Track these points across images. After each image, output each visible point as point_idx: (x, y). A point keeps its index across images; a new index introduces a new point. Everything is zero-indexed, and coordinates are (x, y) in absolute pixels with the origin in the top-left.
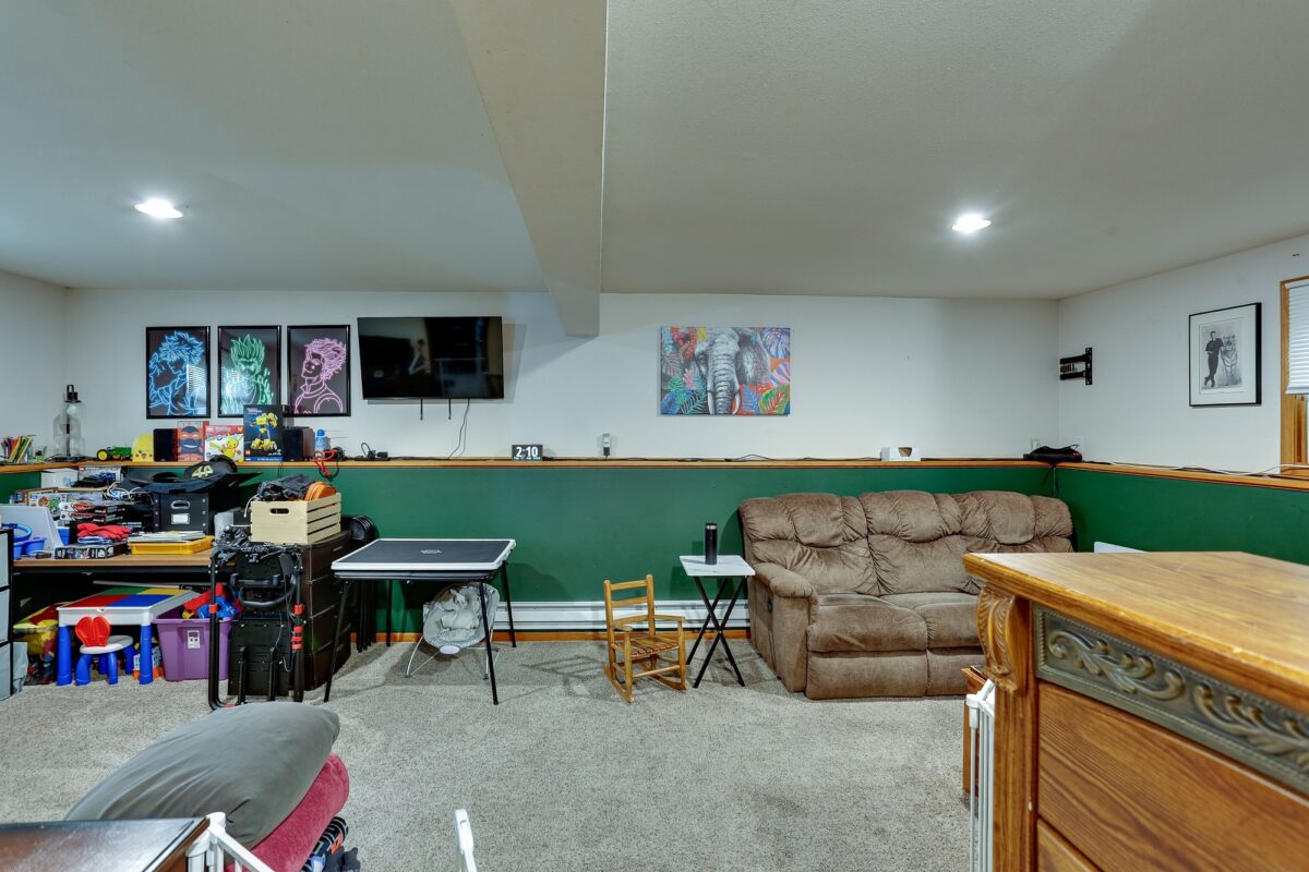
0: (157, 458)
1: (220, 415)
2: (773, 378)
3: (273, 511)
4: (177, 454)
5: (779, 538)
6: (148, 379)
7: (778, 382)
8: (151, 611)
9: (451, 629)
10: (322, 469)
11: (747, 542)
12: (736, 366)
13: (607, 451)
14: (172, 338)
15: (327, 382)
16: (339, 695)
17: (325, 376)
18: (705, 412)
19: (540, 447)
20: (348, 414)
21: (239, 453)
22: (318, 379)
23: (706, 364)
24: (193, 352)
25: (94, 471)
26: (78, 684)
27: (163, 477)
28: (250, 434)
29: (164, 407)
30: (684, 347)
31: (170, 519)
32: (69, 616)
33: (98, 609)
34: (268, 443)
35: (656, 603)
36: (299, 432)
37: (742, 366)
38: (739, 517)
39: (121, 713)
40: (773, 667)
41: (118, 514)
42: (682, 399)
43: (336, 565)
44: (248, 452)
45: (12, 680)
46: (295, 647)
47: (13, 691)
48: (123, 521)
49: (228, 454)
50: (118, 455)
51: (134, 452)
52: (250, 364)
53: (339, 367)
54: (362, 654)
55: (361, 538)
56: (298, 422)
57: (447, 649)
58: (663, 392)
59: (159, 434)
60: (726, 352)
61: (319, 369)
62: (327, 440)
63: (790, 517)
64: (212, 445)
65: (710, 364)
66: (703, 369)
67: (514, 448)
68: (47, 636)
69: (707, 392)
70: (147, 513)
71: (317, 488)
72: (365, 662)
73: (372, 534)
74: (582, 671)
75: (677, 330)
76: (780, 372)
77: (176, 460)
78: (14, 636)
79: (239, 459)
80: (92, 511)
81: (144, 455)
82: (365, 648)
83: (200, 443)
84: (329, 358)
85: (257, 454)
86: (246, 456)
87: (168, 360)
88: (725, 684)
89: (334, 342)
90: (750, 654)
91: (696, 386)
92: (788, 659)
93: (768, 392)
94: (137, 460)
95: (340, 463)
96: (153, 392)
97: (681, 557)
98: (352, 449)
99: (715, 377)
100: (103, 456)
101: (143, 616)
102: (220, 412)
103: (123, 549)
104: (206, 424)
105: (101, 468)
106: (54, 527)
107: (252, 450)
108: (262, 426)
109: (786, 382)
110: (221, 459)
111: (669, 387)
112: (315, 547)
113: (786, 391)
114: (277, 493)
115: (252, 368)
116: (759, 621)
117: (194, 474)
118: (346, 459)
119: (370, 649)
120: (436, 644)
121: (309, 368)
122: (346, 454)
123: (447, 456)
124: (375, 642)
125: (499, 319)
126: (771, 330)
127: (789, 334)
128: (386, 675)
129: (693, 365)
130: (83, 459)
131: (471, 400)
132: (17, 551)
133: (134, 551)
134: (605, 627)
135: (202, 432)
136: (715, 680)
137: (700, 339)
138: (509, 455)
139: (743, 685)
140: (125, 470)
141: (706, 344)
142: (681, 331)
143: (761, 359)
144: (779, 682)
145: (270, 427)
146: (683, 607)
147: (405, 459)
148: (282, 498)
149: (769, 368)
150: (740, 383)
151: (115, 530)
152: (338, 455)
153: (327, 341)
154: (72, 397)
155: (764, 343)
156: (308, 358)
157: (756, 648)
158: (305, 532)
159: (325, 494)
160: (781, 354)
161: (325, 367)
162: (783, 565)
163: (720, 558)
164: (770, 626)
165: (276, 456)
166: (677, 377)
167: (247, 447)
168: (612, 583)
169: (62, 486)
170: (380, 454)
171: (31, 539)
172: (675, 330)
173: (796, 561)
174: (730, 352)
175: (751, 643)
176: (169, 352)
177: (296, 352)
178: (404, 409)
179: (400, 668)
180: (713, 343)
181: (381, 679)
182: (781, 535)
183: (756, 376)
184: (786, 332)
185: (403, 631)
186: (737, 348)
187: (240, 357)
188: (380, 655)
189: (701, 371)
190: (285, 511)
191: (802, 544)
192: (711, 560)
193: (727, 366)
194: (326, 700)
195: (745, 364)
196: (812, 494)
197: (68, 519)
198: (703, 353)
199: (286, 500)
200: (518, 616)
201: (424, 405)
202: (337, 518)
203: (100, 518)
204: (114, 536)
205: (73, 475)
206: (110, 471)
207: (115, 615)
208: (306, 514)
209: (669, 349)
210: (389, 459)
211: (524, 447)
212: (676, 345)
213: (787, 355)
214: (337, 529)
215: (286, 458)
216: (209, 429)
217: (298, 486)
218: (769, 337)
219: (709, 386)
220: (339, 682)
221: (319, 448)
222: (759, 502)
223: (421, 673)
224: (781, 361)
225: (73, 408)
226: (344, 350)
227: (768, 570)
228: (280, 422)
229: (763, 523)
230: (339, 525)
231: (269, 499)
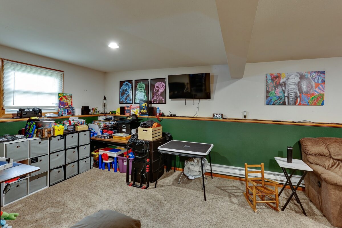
0: (121, 114)
1: (135, 103)
2: (316, 91)
3: (144, 130)
4: (125, 113)
5: (320, 155)
6: (120, 94)
8: (116, 153)
9: (192, 171)
10: (158, 119)
11: (303, 154)
12: (298, 87)
13: (245, 117)
14: (125, 84)
15: (160, 94)
16: (159, 186)
17: (160, 93)
18: (284, 104)
19: (222, 115)
20: (165, 103)
21: (138, 113)
22: (158, 93)
23: (285, 86)
24: (129, 87)
25: (108, 117)
26: (103, 169)
27: (122, 119)
28: (141, 108)
29: (123, 101)
30: (275, 81)
31: (122, 130)
32: (101, 152)
33: (106, 151)
34: (145, 111)
35: (265, 171)
36: (153, 108)
37: (301, 86)
38: (300, 144)
39: (108, 180)
40: (321, 210)
41: (112, 128)
42: (274, 99)
43: (159, 148)
44: (140, 113)
45: (90, 166)
46: (147, 171)
47: (91, 168)
48: (113, 129)
49: (136, 114)
50: (113, 113)
51: (117, 112)
52: (142, 89)
53: (163, 90)
54: (167, 173)
55: (168, 139)
56: (153, 105)
57: (190, 178)
58: (267, 97)
59: (121, 107)
60: (294, 82)
61: (158, 91)
62: (160, 111)
63: (327, 147)
64: (132, 111)
65: (287, 86)
66: (284, 88)
67: (214, 115)
68: (97, 156)
69: (285, 97)
70: (117, 128)
71: (155, 124)
72: (167, 176)
73: (171, 138)
74: (235, 193)
75: (273, 74)
76: (319, 89)
77: (125, 115)
78: (91, 155)
79: (138, 115)
80: (106, 127)
81: (118, 113)
82: (168, 171)
83: (130, 110)
84: (161, 87)
85: (142, 114)
86: (140, 114)
87: (124, 89)
88: (297, 212)
89: (162, 83)
90: (306, 199)
91: (280, 94)
92: (332, 211)
93: (313, 96)
94: (117, 114)
95: (163, 117)
96: (121, 97)
97: (275, 158)
98: (167, 113)
99: (289, 91)
100: (110, 113)
101: (115, 155)
102: (135, 102)
103: (111, 137)
104: (131, 105)
105: (110, 116)
106: (99, 130)
107: (141, 113)
108: (144, 106)
109: (323, 92)
110: (134, 115)
111: (269, 95)
112: (154, 142)
113: (322, 96)
114: (145, 126)
115: (142, 91)
116: (310, 187)
117: (128, 119)
118: (165, 116)
119: (170, 172)
120: (187, 175)
121: (156, 90)
122: (165, 115)
123: (193, 116)
124: (171, 169)
125: (209, 74)
126: (315, 72)
127: (324, 74)
128: (173, 182)
129: (280, 87)
130: (107, 113)
131: (201, 99)
132: (91, 135)
133: (114, 138)
134: (245, 177)
135: (130, 107)
136: (291, 209)
137: (282, 77)
138: (212, 117)
139: (305, 215)
140: (114, 117)
141: (285, 79)
142: (275, 75)
143: (310, 84)
144: (324, 218)
145: (146, 106)
147: (181, 117)
148: (146, 127)
149: (314, 87)
150: (300, 93)
151: (110, 132)
152: (162, 115)
153: (160, 83)
154: (105, 99)
155: (312, 78)
156: (155, 88)
157: (308, 197)
158: (151, 137)
159: (157, 126)
160: (320, 82)
161: (160, 90)
162: (323, 167)
163: (294, 160)
164: (319, 193)
165: (147, 115)
166: (273, 92)
167: (140, 112)
168: (248, 164)
169: (102, 120)
170: (174, 115)
171: (95, 133)
172: (272, 75)
173: (330, 166)
174: (296, 82)
175: (306, 195)
176: (124, 87)
177: (153, 86)
178: (181, 102)
179: (177, 180)
180: (288, 79)
181: (171, 183)
182: (322, 154)
183: (307, 91)
184: (323, 73)
185: (179, 168)
186: (299, 80)
187: (139, 88)
188: (172, 174)
189: (282, 89)
190: (146, 131)
191: (333, 159)
192: (289, 161)
193: (294, 87)
194: (155, 187)
195: (302, 86)
196: (337, 138)
197: (102, 128)
198: (284, 82)
199: (147, 127)
200: (213, 168)
201: (186, 101)
202: (161, 133)
203: (108, 128)
204: (110, 133)
205: (104, 117)
206: (111, 117)
207: (110, 154)
208: (152, 132)
209: (270, 82)
210: (176, 117)
211: (217, 114)
212: (272, 80)
213: (323, 82)
214: (161, 136)
215: (149, 115)
216: (132, 107)
217: (150, 123)
218: (314, 75)
219: (286, 94)
220: (160, 182)
221: (158, 113)
222: (310, 139)
223: (183, 183)
224: (320, 84)
225: (105, 101)
226: (165, 85)
227: (319, 169)
228: (148, 105)
229: (312, 148)
230: (162, 135)
231: (142, 127)
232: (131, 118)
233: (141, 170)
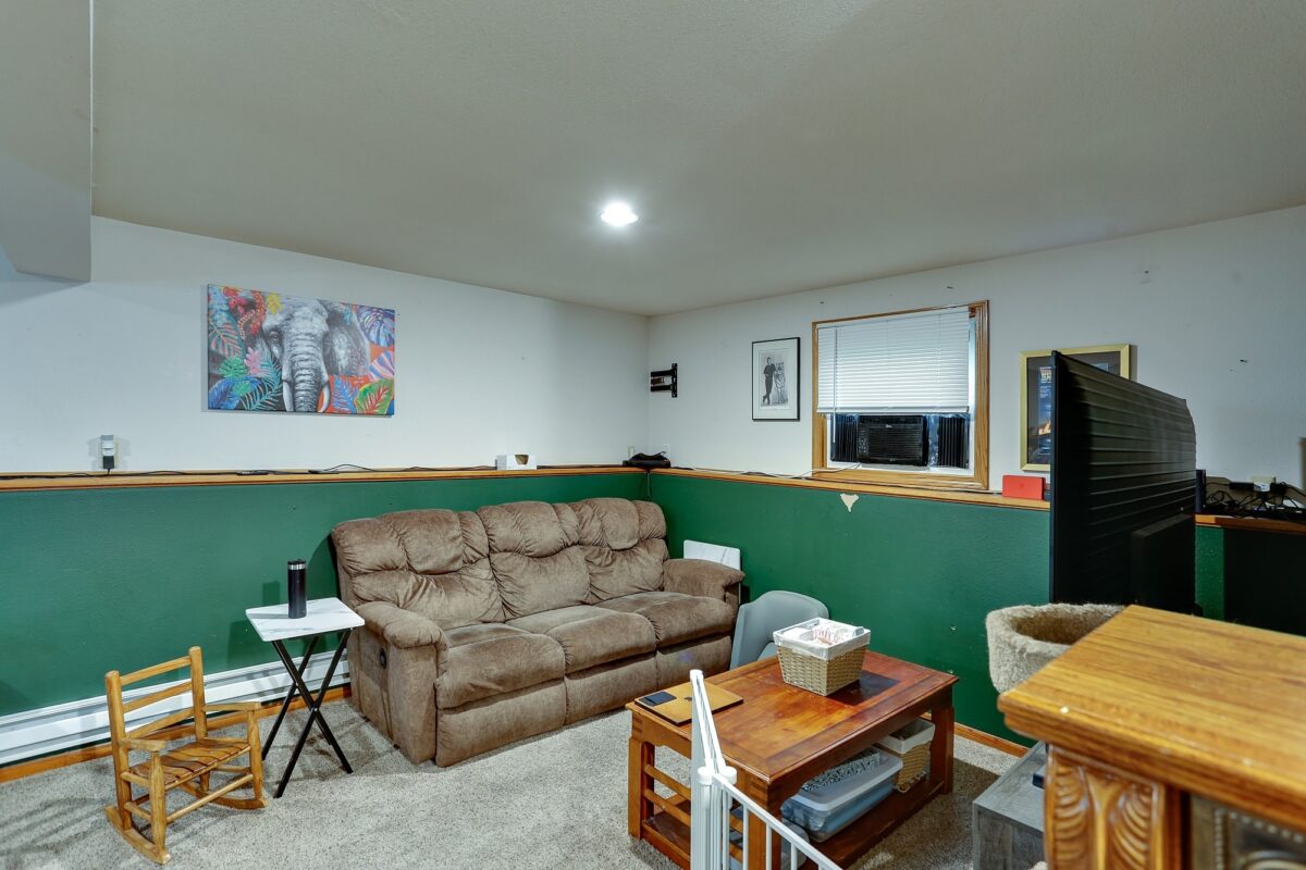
2: (372, 370)
5: (387, 568)
7: (378, 375)
11: (343, 576)
12: (324, 350)
13: (108, 462)
18: (279, 407)
23: (280, 344)
30: (245, 319)
35: (207, 678)
37: (332, 350)
38: (331, 544)
40: (389, 733)
42: (243, 389)
58: (212, 378)
60: (310, 331)
63: (401, 541)
65: (286, 345)
66: (276, 350)
69: (281, 381)
75: (235, 292)
76: (382, 363)
88: (323, 777)
90: (352, 721)
91: (265, 372)
92: (411, 725)
93: (366, 386)
97: (249, 612)
99: (293, 363)
109: (390, 375)
111: (221, 371)
113: (388, 387)
116: (363, 676)
126: (371, 309)
127: (392, 318)
129: (261, 345)
134: (108, 735)
136: (308, 775)
137: (270, 308)
139: (349, 771)
141: (281, 318)
142: (242, 294)
143: (358, 344)
144: (397, 753)
146: (250, 676)
149: (368, 356)
150: (329, 373)
155: (362, 325)
157: (360, 709)
160: (383, 343)
162: (394, 602)
163: (311, 605)
164: (384, 685)
166: (235, 359)
168: (121, 675)
172: (230, 292)
173: (410, 595)
174: (315, 332)
175: (352, 704)
180: (290, 318)
182: (390, 564)
183: (350, 366)
184: (390, 314)
186: (325, 327)
189: (272, 352)
191: (416, 572)
192: (297, 611)
193: (310, 350)
195: (336, 348)
196: (425, 511)
198: (276, 329)
209: (222, 318)
212: (233, 313)
213: (391, 342)
218: (368, 318)
219: (285, 374)
222: (358, 525)
224: (384, 350)
227: (382, 613)
229: (364, 551)
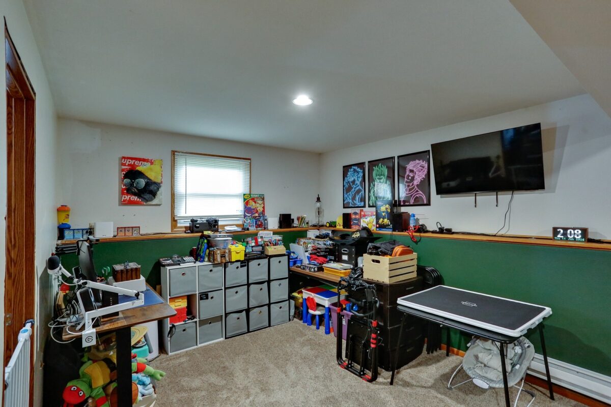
0: (344, 227)
1: (370, 206)
3: (373, 261)
4: (351, 225)
6: (344, 189)
8: (328, 300)
9: (485, 366)
10: (413, 237)
14: (352, 170)
15: (417, 185)
16: (400, 383)
17: (416, 182)
19: (584, 231)
20: (429, 204)
21: (374, 226)
22: (413, 184)
24: (359, 176)
25: (324, 232)
26: (308, 325)
27: (344, 236)
28: (378, 216)
29: (348, 203)
31: (341, 257)
32: (306, 294)
33: (313, 294)
34: (386, 221)
36: (400, 215)
39: (309, 347)
41: (325, 252)
43: (400, 301)
44: (378, 226)
45: (289, 316)
46: (373, 346)
47: (290, 320)
48: (328, 255)
49: (369, 227)
50: (332, 225)
51: (337, 224)
52: (381, 179)
53: (424, 176)
54: (428, 356)
55: (430, 283)
56: (403, 209)
57: (478, 382)
59: (344, 215)
61: (413, 178)
62: (417, 220)
64: (364, 221)
67: (555, 231)
68: (301, 301)
70: (334, 254)
71: (398, 249)
72: (426, 363)
73: (439, 280)
77: (350, 228)
78: (291, 297)
79: (373, 228)
80: (316, 249)
81: (340, 225)
82: (432, 352)
83: (359, 220)
84: (419, 170)
85: (382, 227)
86: (377, 227)
87: (350, 180)
89: (421, 161)
94: (338, 227)
95: (422, 234)
96: (346, 196)
98: (432, 226)
100: (328, 225)
101: (326, 302)
102: (369, 204)
103: (321, 269)
104: (361, 211)
105: (326, 230)
106: (304, 255)
107: (379, 224)
108: (384, 212)
110: (365, 229)
112: (391, 286)
114: (377, 251)
115: (382, 181)
117: (353, 236)
118: (427, 232)
119: (435, 354)
120: (470, 373)
121: (408, 179)
122: (429, 229)
123: (494, 233)
124: (440, 349)
128: (436, 380)
130: (322, 226)
131: (515, 192)
132: (291, 264)
133: (325, 271)
135: (359, 214)
138: (550, 235)
140: (333, 232)
145: (387, 212)
147: (463, 233)
148: (377, 254)
151: (321, 259)
152: (421, 229)
153: (417, 161)
154: (318, 200)
156: (408, 173)
158: (388, 276)
159: (403, 253)
161: (416, 177)
165: (390, 228)
167: (377, 223)
169: (313, 238)
170: (446, 230)
171: (298, 259)
176: (350, 177)
177: (402, 169)
178: (466, 200)
179: (445, 377)
181: (431, 382)
185: (459, 349)
187: (377, 176)
188: (438, 361)
190: (378, 262)
194: (391, 383)
197: (310, 252)
199: (379, 255)
200: (554, 371)
201: (477, 197)
202: (415, 268)
203: (319, 253)
204: (320, 262)
205: (317, 233)
206: (328, 232)
207: (319, 299)
208: (388, 265)
210: (453, 233)
211: (565, 229)
214: (414, 275)
215: (394, 230)
216: (362, 213)
217: (389, 246)
220: (406, 373)
221: (412, 224)
223: (460, 389)
225: (318, 204)
226: (426, 166)
228: (391, 209)
230: (416, 273)
231: (371, 254)
232: (358, 235)
233: (363, 342)
